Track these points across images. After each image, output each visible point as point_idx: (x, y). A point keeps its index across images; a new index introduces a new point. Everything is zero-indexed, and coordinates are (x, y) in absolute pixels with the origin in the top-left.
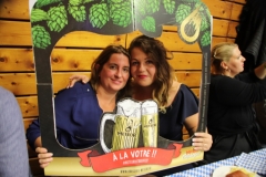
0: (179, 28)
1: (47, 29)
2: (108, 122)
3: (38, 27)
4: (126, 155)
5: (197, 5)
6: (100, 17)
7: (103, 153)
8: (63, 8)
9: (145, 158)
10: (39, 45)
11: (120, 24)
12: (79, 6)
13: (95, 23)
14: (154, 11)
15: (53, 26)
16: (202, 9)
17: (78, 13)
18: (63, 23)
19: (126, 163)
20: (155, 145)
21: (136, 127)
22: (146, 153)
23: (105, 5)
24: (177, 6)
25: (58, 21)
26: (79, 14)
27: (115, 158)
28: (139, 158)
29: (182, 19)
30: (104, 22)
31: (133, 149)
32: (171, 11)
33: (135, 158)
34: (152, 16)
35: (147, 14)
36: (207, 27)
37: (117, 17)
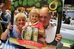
0: (49, 6)
1: (14, 7)
2: (24, 31)
6: (25, 3)
7: (22, 39)
8: (17, 2)
9: (33, 44)
11: (30, 5)
12: (21, 1)
13: (24, 5)
15: (15, 6)
17: (20, 3)
18: (17, 5)
22: (33, 43)
28: (31, 43)
29: (50, 3)
31: (29, 40)
34: (39, 2)
35: (37, 2)
36: (61, 5)
37: (29, 3)
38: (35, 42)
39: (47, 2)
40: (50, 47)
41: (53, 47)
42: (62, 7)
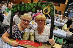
2: (22, 33)
5: (49, 4)
7: (21, 40)
8: (16, 8)
13: (22, 10)
14: (35, 7)
15: (14, 11)
16: (51, 5)
19: (25, 43)
20: (33, 41)
26: (19, 9)
29: (44, 8)
33: (28, 43)
35: (33, 8)
36: (53, 10)
38: (32, 42)
39: (41, 7)
40: (45, 46)
41: (48, 46)
42: (54, 12)
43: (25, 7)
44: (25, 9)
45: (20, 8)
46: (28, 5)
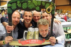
1: (11, 9)
2: (26, 33)
3: (9, 8)
4: (30, 41)
5: (51, 4)
6: (25, 6)
8: (15, 4)
10: (9, 13)
12: (19, 3)
13: (24, 8)
14: (39, 5)
15: (13, 8)
16: (53, 4)
17: (19, 5)
18: (15, 7)
21: (33, 34)
22: (35, 41)
23: (26, 3)
24: (46, 4)
25: (14, 7)
27: (27, 41)
28: (33, 42)
29: (47, 7)
30: (26, 8)
31: (32, 39)
32: (44, 5)
33: (32, 42)
34: (39, 6)
35: (37, 6)
37: (29, 6)
43: (27, 4)
44: (28, 7)
45: (22, 5)
46: (32, 2)
